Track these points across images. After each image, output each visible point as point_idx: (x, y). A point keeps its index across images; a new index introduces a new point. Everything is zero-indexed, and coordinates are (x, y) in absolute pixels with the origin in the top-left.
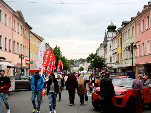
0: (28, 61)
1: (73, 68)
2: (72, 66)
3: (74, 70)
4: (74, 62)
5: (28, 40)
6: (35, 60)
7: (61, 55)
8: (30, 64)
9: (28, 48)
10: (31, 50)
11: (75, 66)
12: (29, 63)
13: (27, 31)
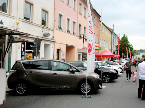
0: (97, 47)
1: (136, 56)
2: (135, 54)
3: (136, 58)
4: (136, 52)
5: (97, 27)
6: (105, 47)
7: (129, 43)
8: (100, 50)
9: (97, 35)
10: (100, 37)
11: (137, 55)
12: (98, 49)
13: (96, 18)
